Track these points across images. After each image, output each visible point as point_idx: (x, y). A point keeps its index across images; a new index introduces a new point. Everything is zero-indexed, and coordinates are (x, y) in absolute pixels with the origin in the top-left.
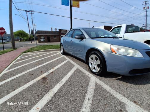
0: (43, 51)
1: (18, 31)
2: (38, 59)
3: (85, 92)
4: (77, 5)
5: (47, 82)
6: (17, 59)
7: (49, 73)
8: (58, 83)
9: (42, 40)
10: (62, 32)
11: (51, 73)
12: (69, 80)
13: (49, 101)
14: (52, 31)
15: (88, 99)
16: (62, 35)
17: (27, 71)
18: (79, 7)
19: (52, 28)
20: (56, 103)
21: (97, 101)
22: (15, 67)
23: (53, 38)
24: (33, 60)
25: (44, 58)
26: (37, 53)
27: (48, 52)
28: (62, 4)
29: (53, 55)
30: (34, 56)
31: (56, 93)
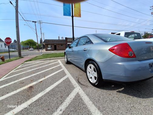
0: (44, 60)
1: (28, 40)
2: (35, 68)
3: (62, 103)
4: (79, 15)
5: (32, 91)
6: (17, 68)
7: (38, 82)
8: (41, 93)
9: (49, 49)
10: (68, 40)
11: (40, 82)
12: (53, 90)
13: (25, 108)
14: (59, 40)
15: (60, 110)
16: (68, 43)
17: (20, 80)
18: (80, 17)
19: (59, 37)
20: (29, 111)
21: (67, 113)
22: (12, 75)
23: (60, 46)
24: (31, 68)
25: (41, 67)
26: (38, 62)
27: (48, 61)
28: (64, 15)
29: (52, 64)
30: (33, 65)
31: (35, 102)
